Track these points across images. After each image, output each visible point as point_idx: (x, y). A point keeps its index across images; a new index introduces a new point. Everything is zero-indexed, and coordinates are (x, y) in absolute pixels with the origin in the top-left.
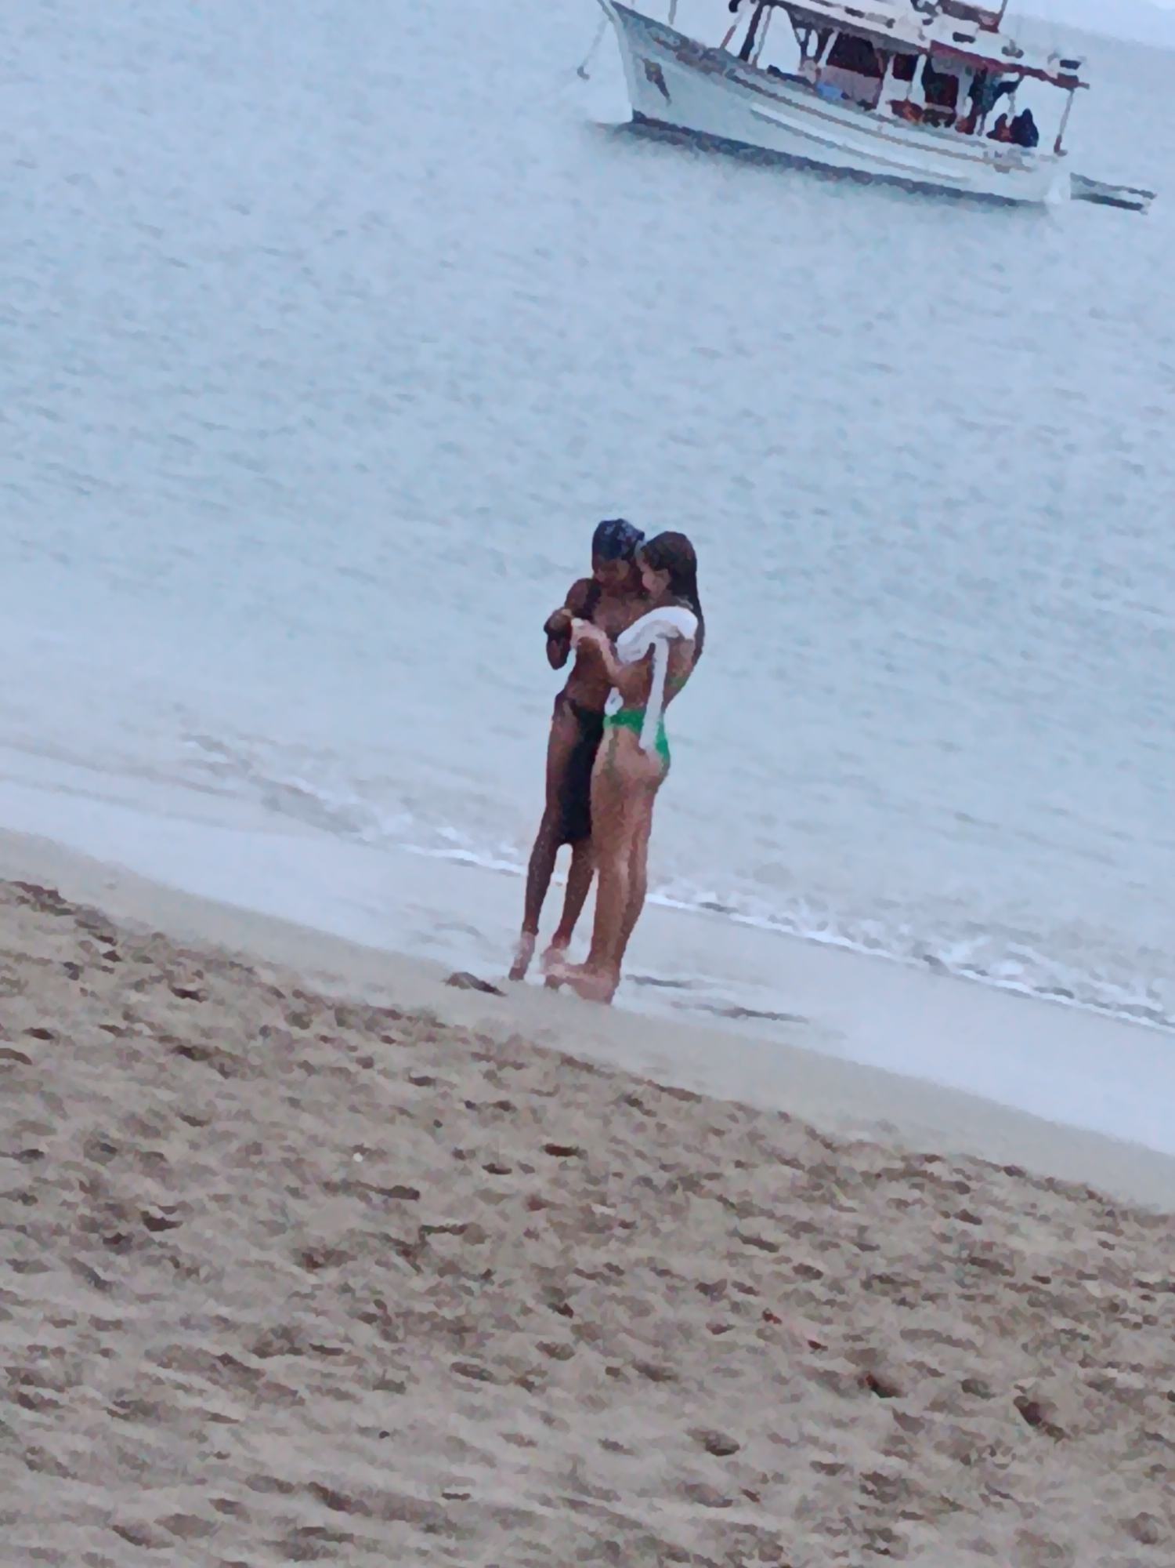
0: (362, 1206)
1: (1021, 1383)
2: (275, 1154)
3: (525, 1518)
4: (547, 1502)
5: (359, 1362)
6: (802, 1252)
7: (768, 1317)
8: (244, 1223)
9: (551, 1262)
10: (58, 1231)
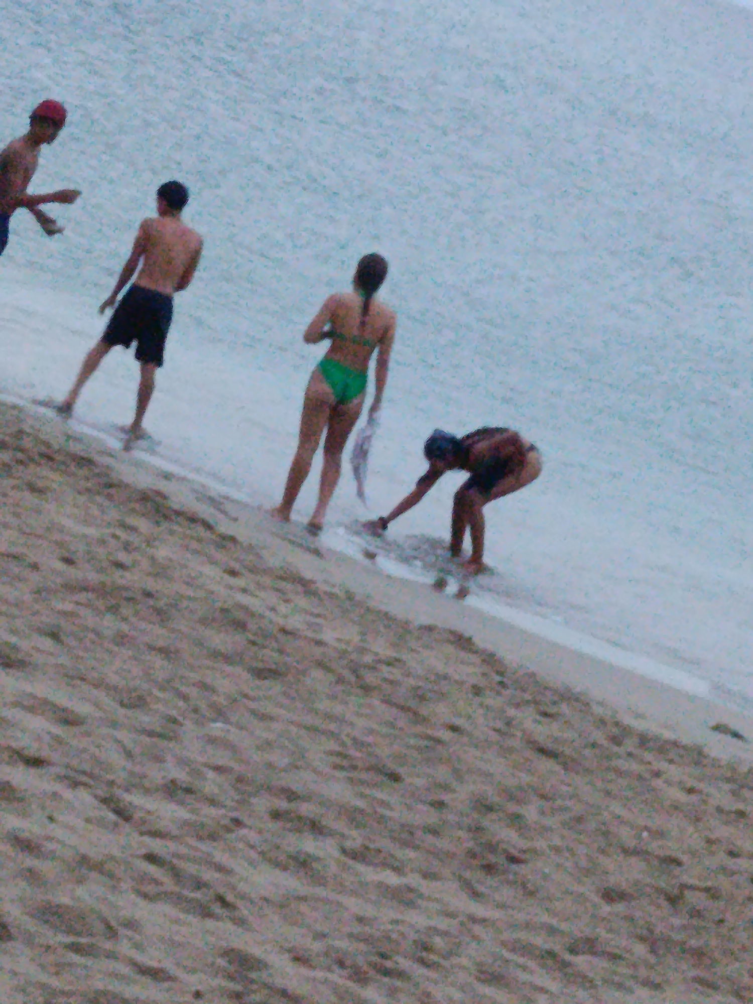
5: (633, 966)
8: (569, 864)
10: (453, 856)
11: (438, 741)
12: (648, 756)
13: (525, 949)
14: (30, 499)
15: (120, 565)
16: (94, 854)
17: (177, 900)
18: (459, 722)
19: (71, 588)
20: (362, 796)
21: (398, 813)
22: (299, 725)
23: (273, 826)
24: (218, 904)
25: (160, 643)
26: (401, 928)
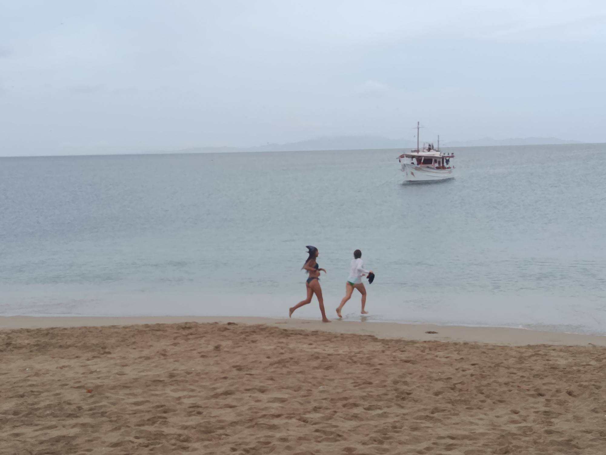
0: (442, 382)
1: (567, 388)
2: (425, 377)
3: (486, 434)
4: (489, 430)
5: (449, 411)
6: (521, 373)
7: (518, 387)
8: (423, 390)
9: (478, 385)
10: (393, 399)
11: (378, 369)
12: (433, 352)
13: (420, 418)
14: (253, 345)
15: (282, 354)
16: (301, 435)
17: (327, 440)
18: (381, 362)
19: (272, 364)
20: (364, 392)
21: (375, 393)
22: (341, 379)
23: (344, 409)
24: (338, 437)
25: (299, 371)
26: (386, 425)
